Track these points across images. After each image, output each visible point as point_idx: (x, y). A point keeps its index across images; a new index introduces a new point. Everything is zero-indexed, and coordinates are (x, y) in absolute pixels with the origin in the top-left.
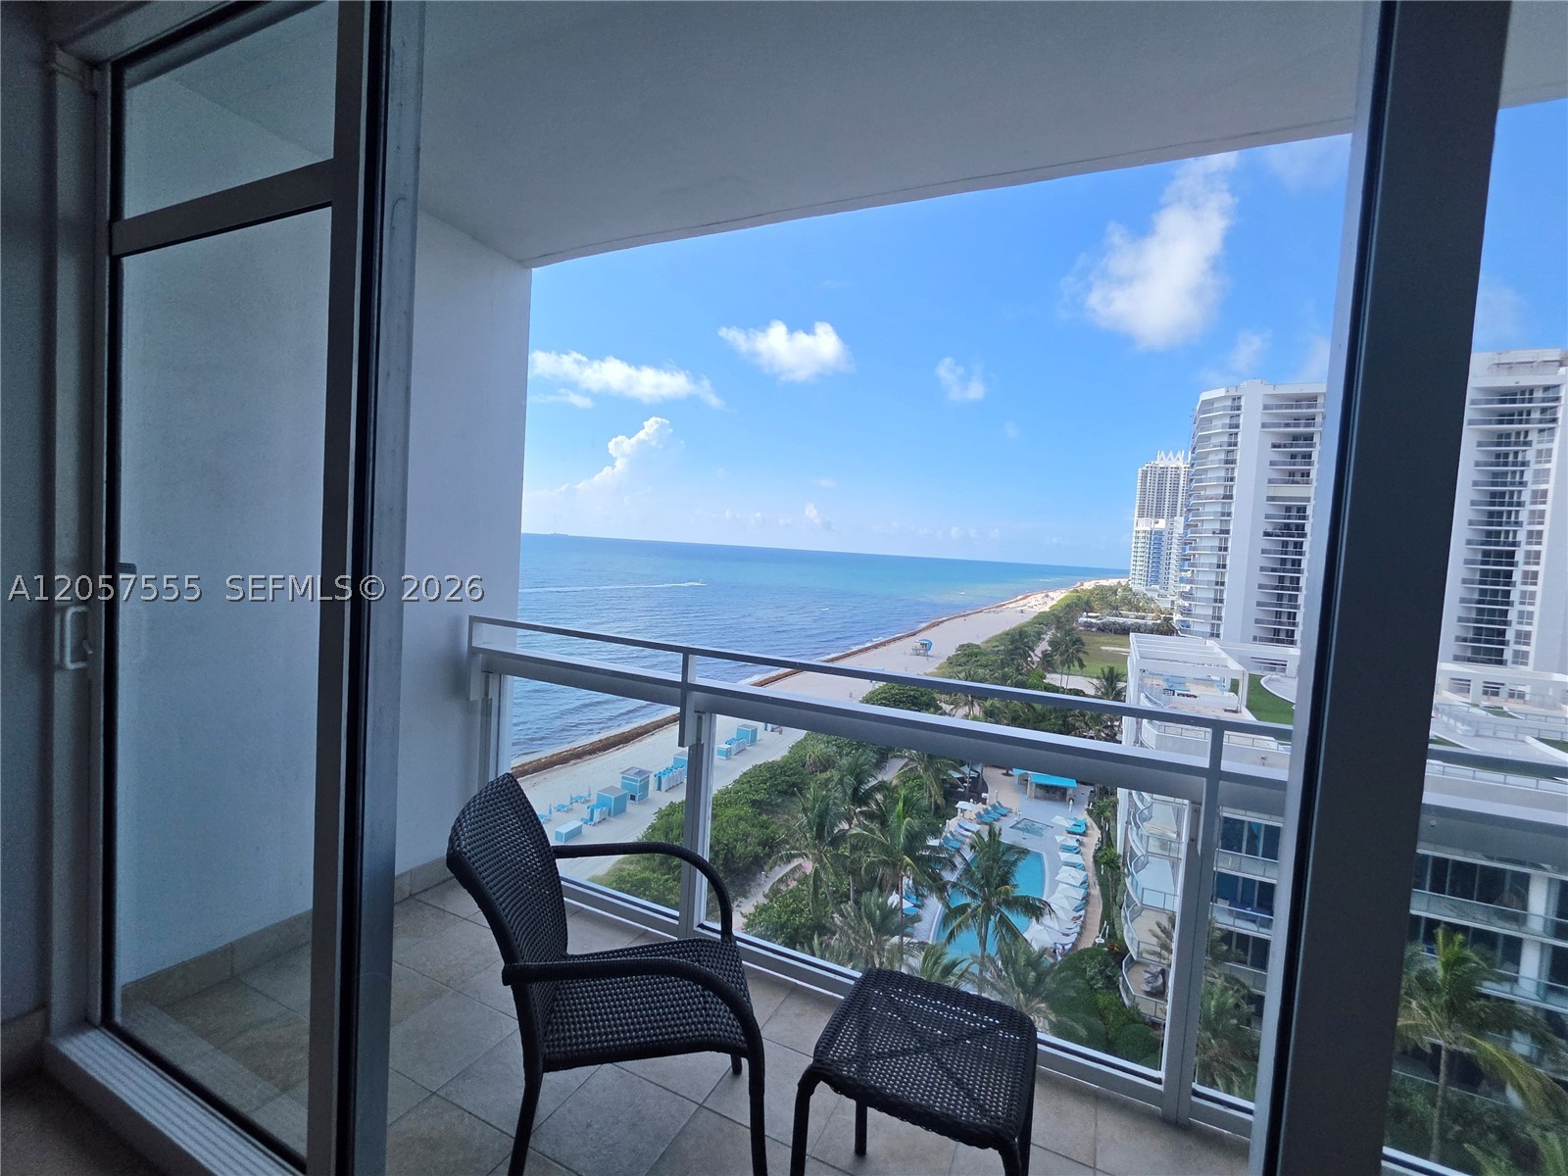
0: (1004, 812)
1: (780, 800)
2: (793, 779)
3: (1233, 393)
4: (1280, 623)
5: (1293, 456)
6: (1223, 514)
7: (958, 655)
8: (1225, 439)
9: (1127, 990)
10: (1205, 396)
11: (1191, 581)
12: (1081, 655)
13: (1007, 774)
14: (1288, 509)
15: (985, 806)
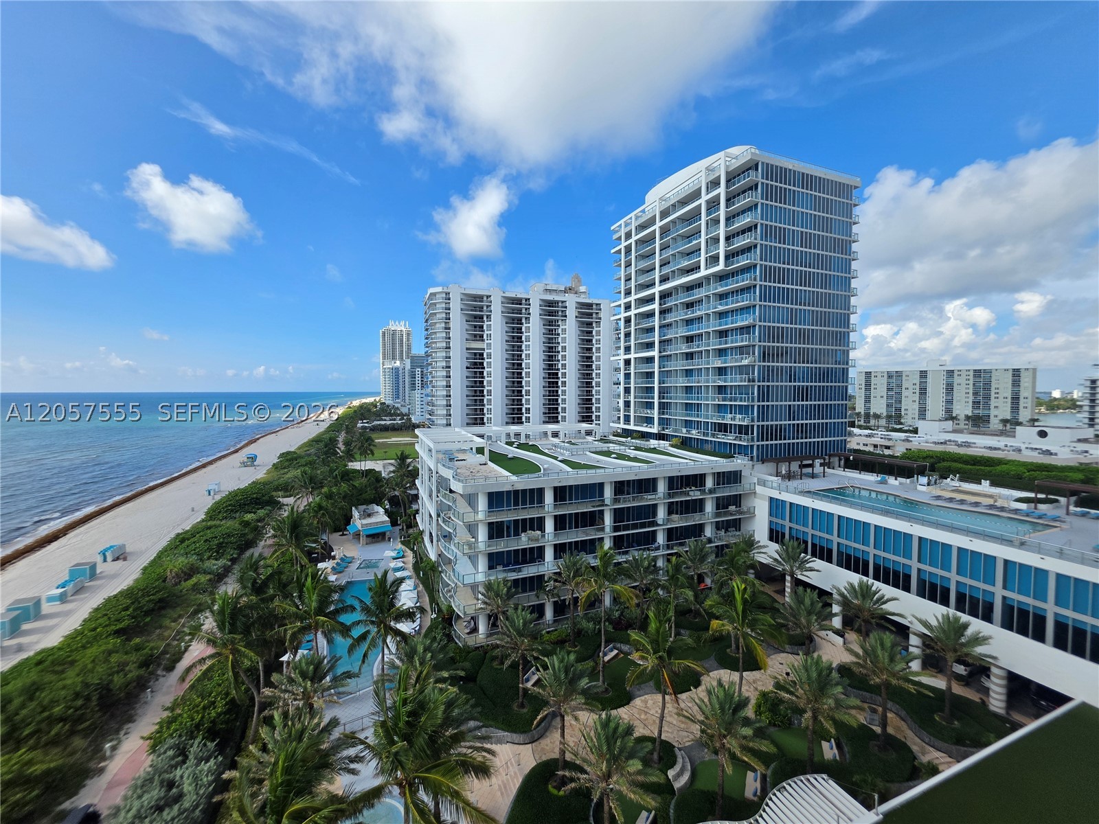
0: (349, 560)
1: (148, 619)
2: (159, 596)
3: (446, 290)
4: (477, 415)
5: (475, 327)
6: (446, 358)
7: (281, 461)
8: (444, 315)
9: (459, 637)
10: (432, 290)
11: (433, 396)
12: (372, 447)
13: (343, 535)
14: (475, 354)
15: (335, 561)
